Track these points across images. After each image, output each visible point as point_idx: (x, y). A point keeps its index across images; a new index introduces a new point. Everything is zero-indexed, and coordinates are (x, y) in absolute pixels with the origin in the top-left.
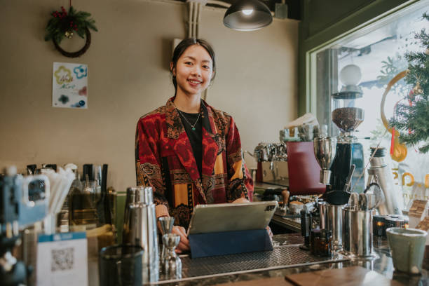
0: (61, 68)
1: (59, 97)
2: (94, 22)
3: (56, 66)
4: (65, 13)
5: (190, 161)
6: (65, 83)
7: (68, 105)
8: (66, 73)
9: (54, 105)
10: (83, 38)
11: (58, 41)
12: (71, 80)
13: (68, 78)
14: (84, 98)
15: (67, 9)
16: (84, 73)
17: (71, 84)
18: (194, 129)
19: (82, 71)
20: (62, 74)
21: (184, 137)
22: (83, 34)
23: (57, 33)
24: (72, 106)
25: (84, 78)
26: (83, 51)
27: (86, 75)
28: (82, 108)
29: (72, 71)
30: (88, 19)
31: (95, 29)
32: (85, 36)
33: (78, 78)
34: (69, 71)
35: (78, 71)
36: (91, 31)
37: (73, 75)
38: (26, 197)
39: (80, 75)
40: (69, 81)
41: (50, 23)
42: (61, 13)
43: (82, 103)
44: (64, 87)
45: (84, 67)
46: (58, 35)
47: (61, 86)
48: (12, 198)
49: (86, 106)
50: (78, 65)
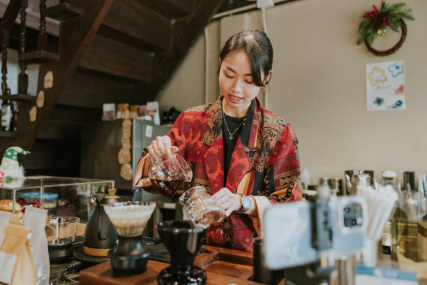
0: (374, 69)
1: (374, 99)
2: (410, 10)
3: (369, 68)
4: (377, 11)
5: (216, 173)
6: (380, 84)
7: (383, 107)
8: (381, 73)
9: (368, 109)
10: (398, 31)
11: (370, 41)
12: (386, 79)
13: (383, 78)
14: (401, 97)
15: (379, 6)
16: (400, 70)
17: (386, 84)
18: (231, 138)
19: (398, 68)
20: (377, 75)
21: (218, 144)
22: (397, 27)
23: (369, 34)
24: (388, 107)
25: (400, 75)
26: (399, 45)
27: (403, 72)
28: (399, 108)
29: (386, 70)
30: (402, 10)
31: (411, 18)
32: (400, 29)
33: (394, 76)
34: (383, 71)
35: (393, 68)
36: (407, 22)
37: (388, 75)
38: (341, 222)
39: (396, 72)
40: (383, 81)
41: (361, 26)
42: (373, 13)
43: (400, 103)
44: (378, 88)
45: (399, 64)
46: (370, 37)
47: (375, 88)
48: (326, 223)
49: (404, 106)
50: (393, 63)
